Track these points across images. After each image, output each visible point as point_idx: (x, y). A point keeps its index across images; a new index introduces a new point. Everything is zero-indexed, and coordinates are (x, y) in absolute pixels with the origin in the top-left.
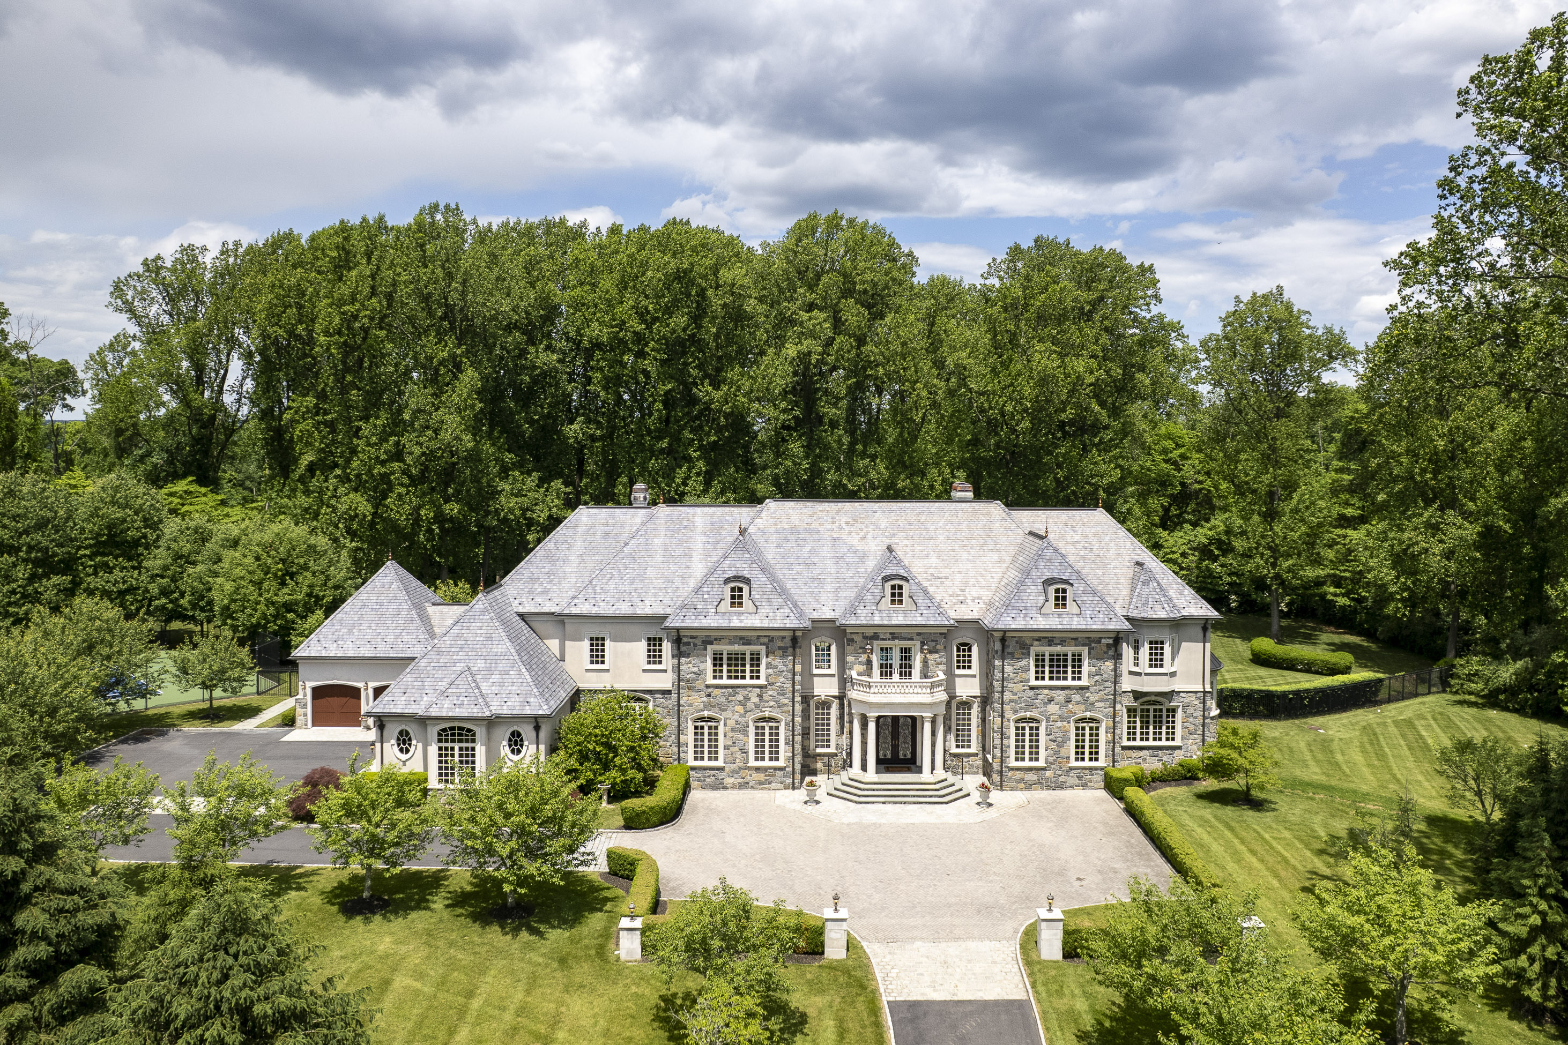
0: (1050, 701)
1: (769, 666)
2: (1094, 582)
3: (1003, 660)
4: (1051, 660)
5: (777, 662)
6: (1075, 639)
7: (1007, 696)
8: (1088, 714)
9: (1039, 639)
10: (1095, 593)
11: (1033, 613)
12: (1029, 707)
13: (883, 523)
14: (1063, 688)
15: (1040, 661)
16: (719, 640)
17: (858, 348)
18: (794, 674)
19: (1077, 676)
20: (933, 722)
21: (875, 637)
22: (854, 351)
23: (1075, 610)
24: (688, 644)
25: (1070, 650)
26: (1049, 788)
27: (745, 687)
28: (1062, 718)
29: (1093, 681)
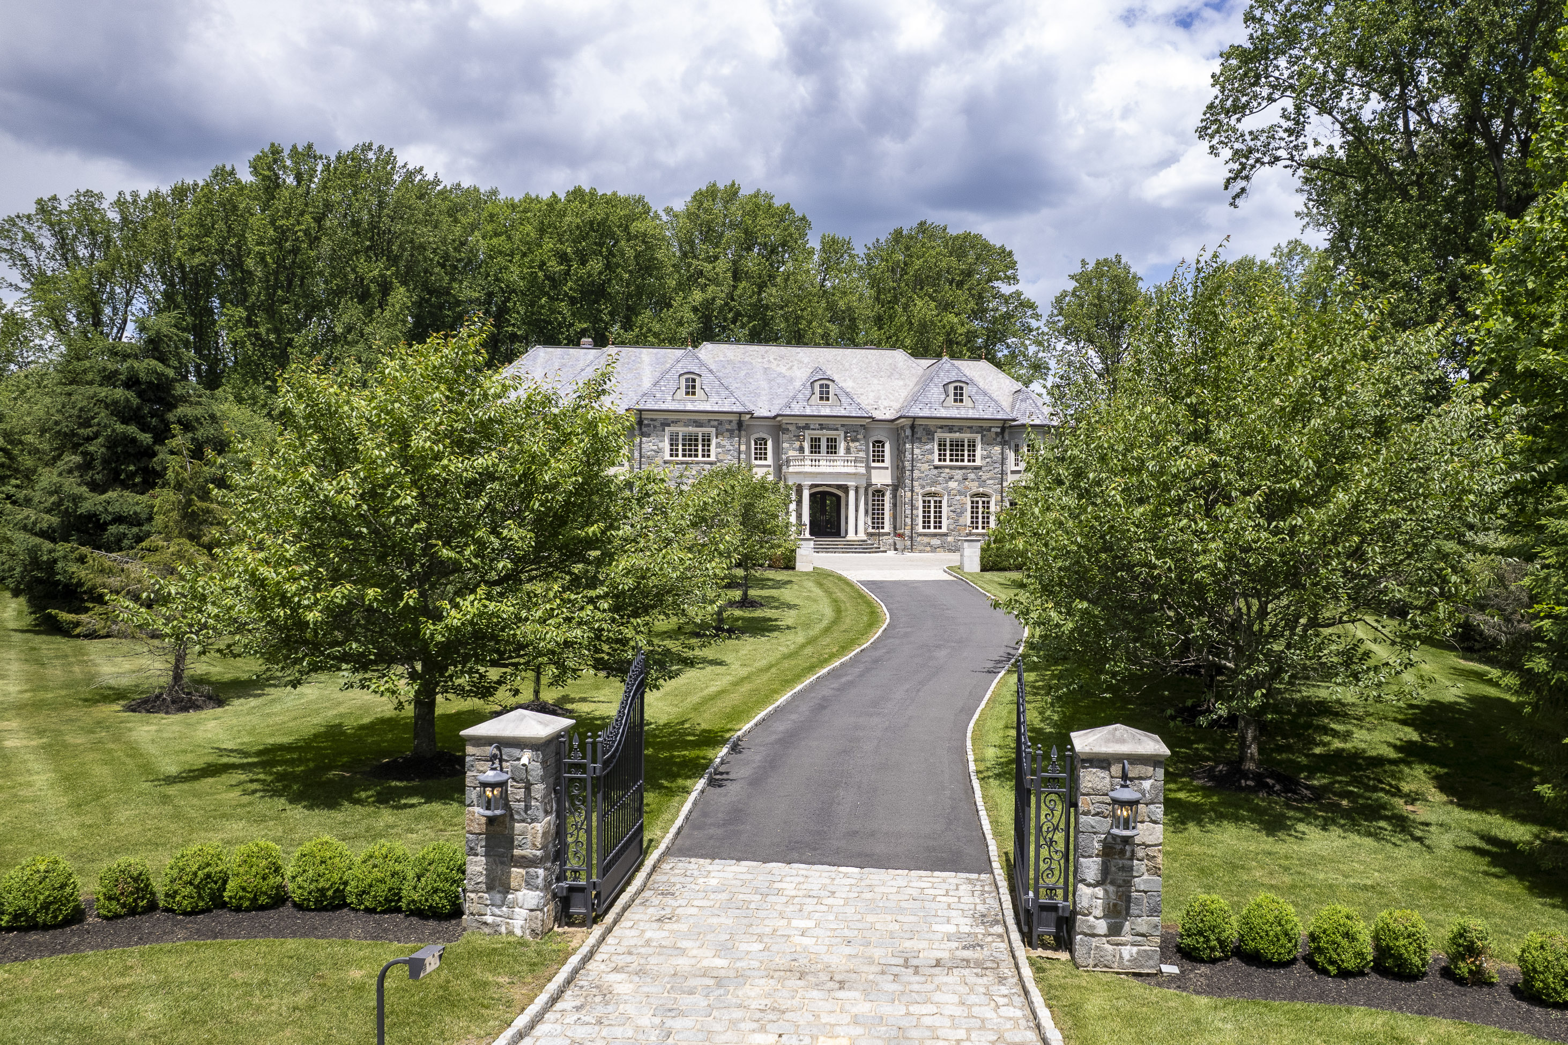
0: (951, 478)
1: (719, 445)
2: (981, 385)
3: (913, 443)
4: (951, 445)
5: (725, 442)
6: (970, 427)
7: (916, 474)
8: (981, 490)
9: (941, 427)
10: (986, 394)
11: (937, 406)
12: (934, 483)
13: (806, 360)
14: (961, 468)
15: (942, 445)
16: (675, 422)
17: (759, 293)
18: (739, 453)
19: (972, 458)
20: (857, 489)
21: (807, 427)
22: (756, 296)
23: (970, 404)
24: (649, 425)
25: (966, 436)
26: (950, 550)
27: (697, 463)
28: (960, 493)
29: (984, 462)
